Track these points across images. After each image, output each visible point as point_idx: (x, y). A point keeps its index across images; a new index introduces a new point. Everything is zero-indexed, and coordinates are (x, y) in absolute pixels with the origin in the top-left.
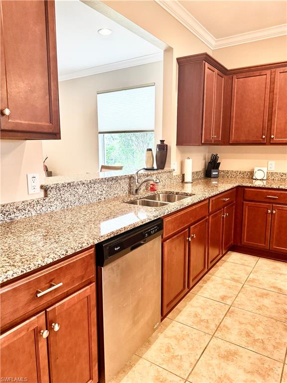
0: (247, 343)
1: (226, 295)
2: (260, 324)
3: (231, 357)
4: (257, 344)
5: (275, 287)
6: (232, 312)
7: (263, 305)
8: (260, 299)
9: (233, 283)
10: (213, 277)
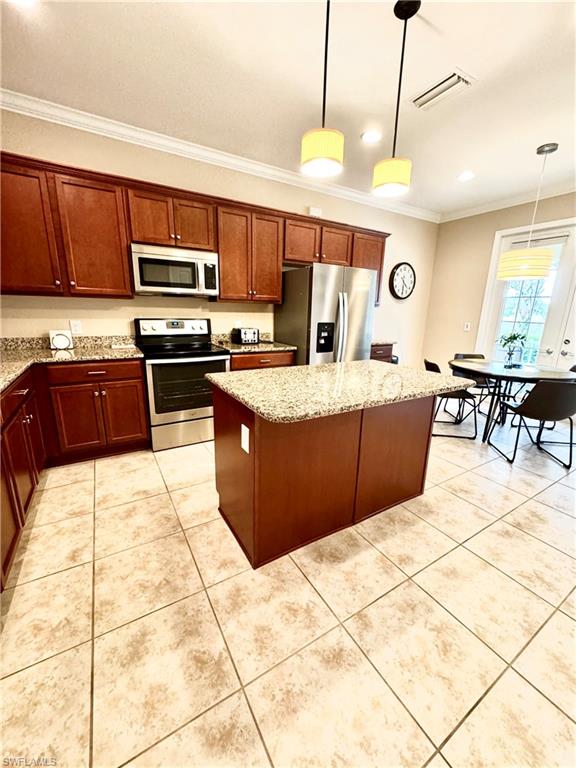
0: (150, 602)
1: (74, 548)
2: (150, 558)
3: (142, 648)
4: (162, 591)
5: (138, 493)
6: (101, 570)
7: (138, 528)
8: (130, 521)
9: (77, 520)
10: (34, 530)
